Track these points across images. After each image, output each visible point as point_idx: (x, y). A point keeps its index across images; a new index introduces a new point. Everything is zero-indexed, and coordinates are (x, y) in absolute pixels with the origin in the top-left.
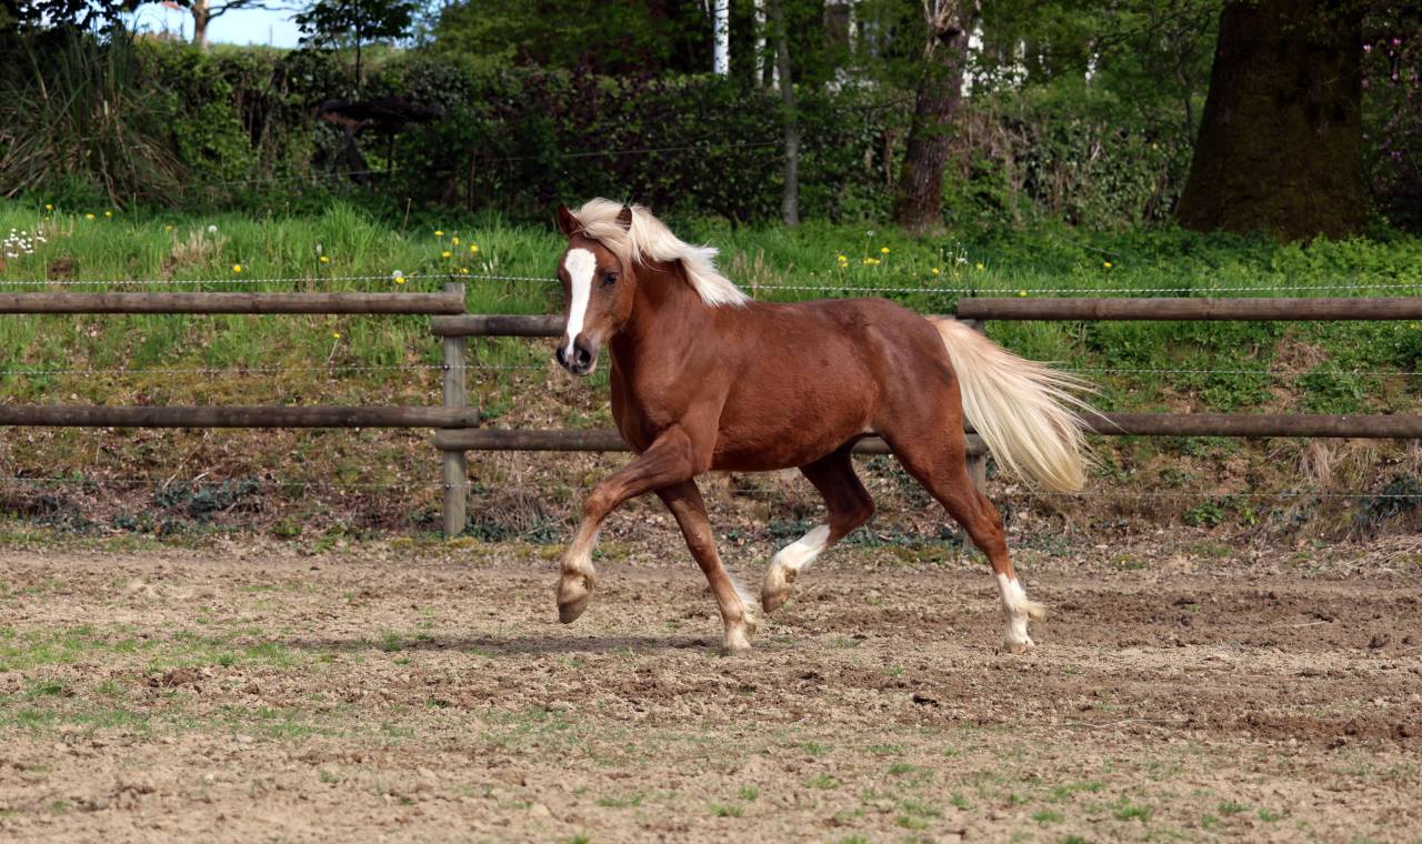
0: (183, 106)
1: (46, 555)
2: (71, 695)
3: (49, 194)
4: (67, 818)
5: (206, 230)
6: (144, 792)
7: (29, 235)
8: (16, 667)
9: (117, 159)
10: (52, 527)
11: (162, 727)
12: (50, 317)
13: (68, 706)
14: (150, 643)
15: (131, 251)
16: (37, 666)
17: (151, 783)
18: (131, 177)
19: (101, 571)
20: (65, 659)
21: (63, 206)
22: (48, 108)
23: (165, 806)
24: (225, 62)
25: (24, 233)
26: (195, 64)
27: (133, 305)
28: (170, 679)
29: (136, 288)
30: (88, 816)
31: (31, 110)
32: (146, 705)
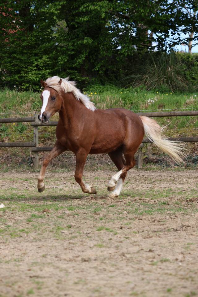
0: (187, 68)
1: (160, 172)
2: (169, 204)
3: (157, 89)
4: (171, 233)
5: (194, 96)
6: (188, 227)
7: (153, 99)
8: (155, 198)
9: (172, 81)
10: (161, 166)
11: (190, 211)
12: (159, 118)
13: (168, 207)
14: (186, 192)
15: (177, 102)
16: (160, 198)
17: (190, 225)
18: (176, 85)
19: (173, 176)
20: (167, 196)
21: (161, 92)
22: (156, 70)
23: (193, 230)
24: (197, 57)
25: (152, 99)
26: (190, 57)
27: (178, 114)
28: (191, 200)
29: (178, 110)
30: (176, 232)
31: (152, 70)
32: (186, 206)
